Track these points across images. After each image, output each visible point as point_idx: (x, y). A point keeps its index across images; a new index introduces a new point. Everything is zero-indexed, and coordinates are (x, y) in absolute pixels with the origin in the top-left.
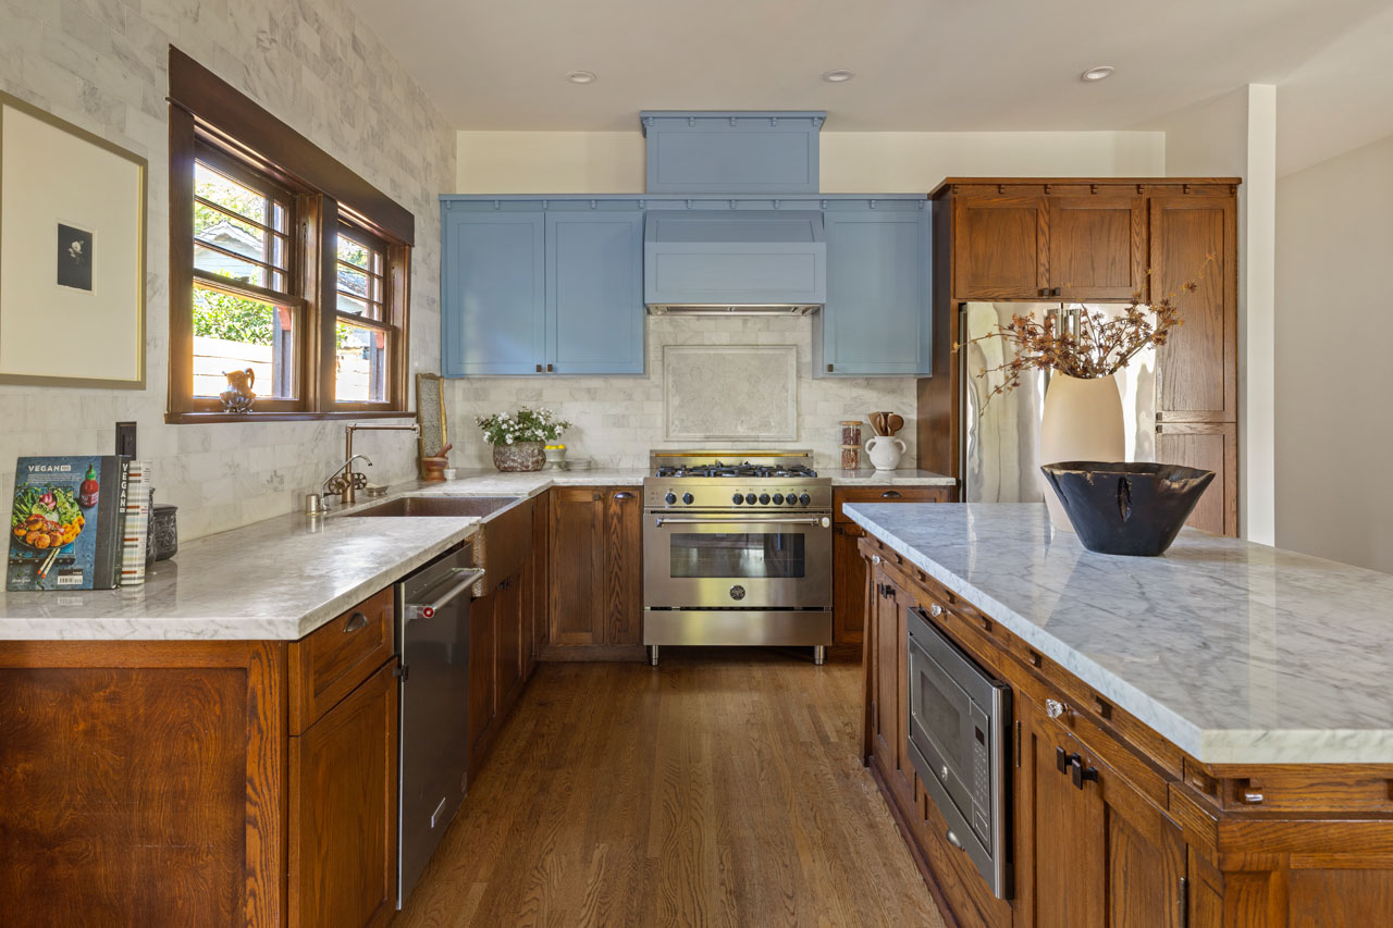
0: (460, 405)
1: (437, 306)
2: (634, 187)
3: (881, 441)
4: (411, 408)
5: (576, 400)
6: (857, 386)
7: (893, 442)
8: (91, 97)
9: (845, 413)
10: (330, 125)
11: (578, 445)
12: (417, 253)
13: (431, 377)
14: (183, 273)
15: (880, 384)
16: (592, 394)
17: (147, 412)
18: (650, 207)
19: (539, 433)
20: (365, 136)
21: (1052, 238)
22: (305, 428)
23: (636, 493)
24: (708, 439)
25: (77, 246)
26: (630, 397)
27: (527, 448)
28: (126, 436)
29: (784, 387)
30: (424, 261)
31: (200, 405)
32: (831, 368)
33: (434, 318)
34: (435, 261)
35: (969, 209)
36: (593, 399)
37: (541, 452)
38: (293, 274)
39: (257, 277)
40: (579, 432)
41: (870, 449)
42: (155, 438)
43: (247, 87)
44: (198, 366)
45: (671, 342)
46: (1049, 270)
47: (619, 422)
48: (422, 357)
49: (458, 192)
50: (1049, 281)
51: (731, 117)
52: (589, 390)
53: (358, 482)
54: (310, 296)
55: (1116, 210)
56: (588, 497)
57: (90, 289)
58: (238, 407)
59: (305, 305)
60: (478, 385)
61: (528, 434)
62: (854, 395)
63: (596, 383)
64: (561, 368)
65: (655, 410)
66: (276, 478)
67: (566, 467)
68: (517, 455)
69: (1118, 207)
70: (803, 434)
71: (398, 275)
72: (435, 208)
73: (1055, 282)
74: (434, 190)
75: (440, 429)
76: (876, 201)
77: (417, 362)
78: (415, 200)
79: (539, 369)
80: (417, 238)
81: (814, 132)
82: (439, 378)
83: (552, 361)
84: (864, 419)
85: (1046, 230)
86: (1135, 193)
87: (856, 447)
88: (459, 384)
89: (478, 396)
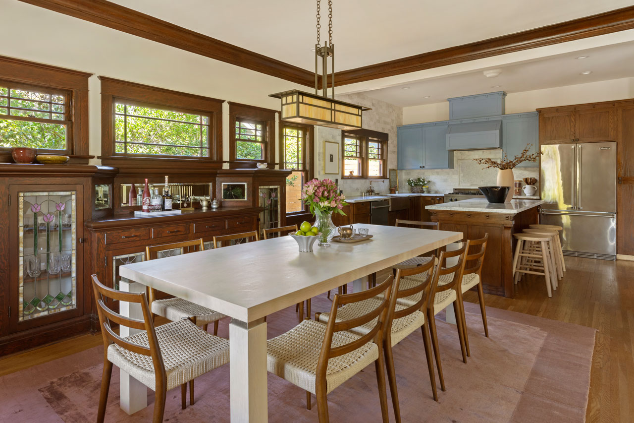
0: (403, 177)
1: (396, 153)
2: (447, 119)
3: (528, 187)
4: (388, 177)
6: (521, 169)
7: (532, 187)
9: (518, 178)
10: (367, 124)
11: (434, 187)
12: (389, 142)
13: (394, 170)
14: (343, 156)
15: (529, 169)
16: (438, 173)
17: (339, 177)
18: (450, 123)
19: (421, 183)
21: (576, 123)
22: (363, 181)
23: (442, 198)
24: (471, 185)
25: (332, 156)
26: (448, 174)
27: (418, 187)
28: (337, 180)
30: (392, 143)
31: (346, 177)
33: (395, 156)
34: (395, 142)
35: (544, 117)
36: (438, 175)
37: (422, 188)
38: (361, 152)
39: (354, 155)
40: (434, 183)
41: (524, 189)
42: (340, 181)
44: (345, 171)
45: (460, 158)
46: (575, 133)
47: (445, 181)
48: (391, 165)
50: (575, 137)
51: (474, 97)
52: (437, 172)
53: (373, 191)
54: (364, 156)
56: (430, 199)
57: (333, 162)
58: (351, 177)
59: (363, 158)
60: (408, 171)
61: (418, 183)
62: (522, 172)
63: (439, 170)
64: (426, 167)
65: (456, 177)
66: (357, 189)
67: (429, 192)
68: (415, 189)
69: (603, 111)
71: (385, 147)
72: (395, 130)
73: (578, 137)
74: (395, 126)
75: (396, 182)
76: (520, 115)
77: (390, 167)
78: (389, 130)
79: (421, 167)
80: (389, 138)
81: (501, 97)
82: (396, 170)
83: (424, 165)
84: (522, 180)
85: (574, 121)
86: (611, 105)
87: (520, 188)
88: (403, 171)
89: (408, 174)
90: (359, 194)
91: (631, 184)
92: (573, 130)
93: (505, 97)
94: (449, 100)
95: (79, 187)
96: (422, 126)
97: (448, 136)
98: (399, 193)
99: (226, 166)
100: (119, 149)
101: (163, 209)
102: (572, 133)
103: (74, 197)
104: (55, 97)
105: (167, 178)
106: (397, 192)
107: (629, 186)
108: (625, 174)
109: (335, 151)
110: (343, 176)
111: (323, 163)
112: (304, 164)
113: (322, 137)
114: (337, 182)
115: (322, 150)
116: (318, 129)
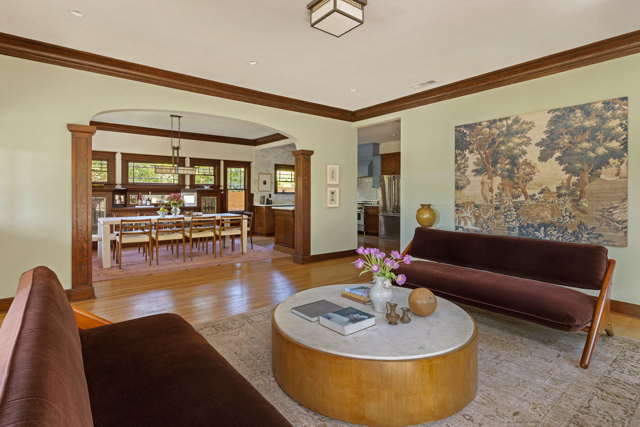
8: (267, 171)
14: (276, 181)
17: (272, 193)
21: (394, 163)
25: (265, 182)
32: (373, 187)
35: (384, 159)
50: (394, 171)
57: (266, 184)
81: (372, 146)
92: (393, 167)
93: (379, 146)
95: (107, 196)
99: (187, 187)
100: (130, 181)
101: (146, 205)
102: (393, 169)
103: (105, 199)
104: (103, 162)
105: (150, 192)
109: (268, 178)
110: (276, 192)
111: (257, 185)
112: (245, 186)
113: (257, 171)
114: (270, 196)
115: (257, 178)
116: (255, 167)
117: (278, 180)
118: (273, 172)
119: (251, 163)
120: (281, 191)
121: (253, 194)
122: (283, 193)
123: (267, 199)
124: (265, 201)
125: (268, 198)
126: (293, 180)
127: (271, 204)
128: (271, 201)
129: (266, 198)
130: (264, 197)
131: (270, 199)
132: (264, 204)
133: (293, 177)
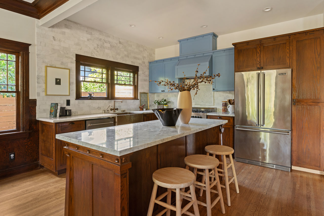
2: (178, 55)
3: (230, 106)
4: (139, 98)
5: (173, 97)
7: (233, 106)
8: (62, 63)
9: (224, 99)
10: (113, 56)
12: (140, 72)
13: (145, 93)
17: (72, 98)
18: (180, 59)
20: (123, 56)
21: (261, 54)
25: (58, 80)
27: (161, 106)
29: (211, 93)
30: (143, 73)
31: (83, 98)
32: (214, 89)
33: (147, 83)
35: (238, 50)
36: (176, 97)
37: (163, 107)
40: (173, 103)
41: (228, 108)
42: (74, 101)
43: (92, 55)
46: (260, 63)
48: (142, 90)
49: (156, 60)
50: (260, 65)
51: (195, 38)
53: (116, 109)
55: (281, 44)
57: (60, 85)
59: (109, 84)
60: (158, 94)
61: (162, 103)
62: (226, 95)
66: (99, 108)
68: (159, 107)
69: (281, 43)
70: (215, 104)
71: (136, 76)
72: (147, 64)
73: (262, 66)
74: (147, 61)
75: (147, 102)
76: (224, 50)
77: (140, 90)
78: (140, 64)
79: (162, 91)
80: (139, 70)
81: (211, 37)
82: (147, 93)
83: (164, 90)
84: (227, 101)
85: (259, 52)
86: (288, 38)
87: (226, 107)
88: (155, 94)
89: (158, 96)
90: (101, 111)
91: (303, 105)
92: (258, 60)
93: (217, 38)
94: (180, 41)
96: (164, 60)
97: (176, 67)
98: (146, 110)
102: (258, 62)
106: (144, 109)
107: (302, 107)
108: (298, 97)
109: (64, 75)
110: (79, 97)
111: (44, 86)
112: (17, 86)
113: (43, 62)
114: (68, 103)
115: (43, 74)
116: (38, 55)
117: (81, 79)
118: (73, 66)
119: (30, 47)
120: (88, 95)
121: (34, 101)
122: (90, 98)
123: (62, 109)
124: (59, 111)
125: (65, 105)
126: (104, 81)
127: (70, 115)
128: (70, 111)
129: (59, 107)
130: (57, 104)
131: (68, 108)
132: (55, 116)
133: (104, 76)
